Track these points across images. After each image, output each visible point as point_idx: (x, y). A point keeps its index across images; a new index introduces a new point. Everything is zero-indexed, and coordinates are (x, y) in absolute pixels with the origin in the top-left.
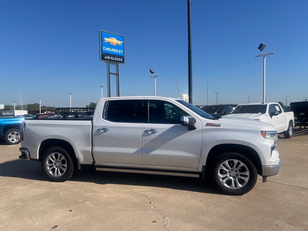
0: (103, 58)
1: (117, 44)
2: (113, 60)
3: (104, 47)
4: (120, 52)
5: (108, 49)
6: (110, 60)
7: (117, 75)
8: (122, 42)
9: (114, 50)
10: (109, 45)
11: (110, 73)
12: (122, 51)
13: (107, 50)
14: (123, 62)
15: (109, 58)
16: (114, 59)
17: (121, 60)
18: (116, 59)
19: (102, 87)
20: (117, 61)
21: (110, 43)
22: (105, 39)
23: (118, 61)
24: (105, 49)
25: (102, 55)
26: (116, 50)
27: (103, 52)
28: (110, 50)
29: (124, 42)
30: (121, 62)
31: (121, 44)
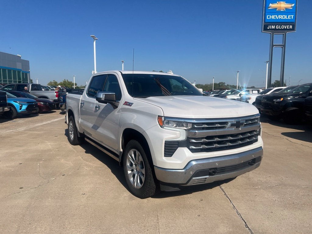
0: (265, 29)
1: (286, 9)
2: (279, 29)
3: (267, 16)
4: (290, 17)
5: (273, 17)
6: (275, 29)
7: (284, 46)
8: (293, 5)
9: (281, 17)
10: (275, 11)
11: (273, 46)
12: (292, 16)
13: (271, 18)
14: (293, 29)
15: (273, 27)
16: (281, 27)
17: (291, 27)
18: (283, 27)
19: (267, 62)
20: (284, 29)
21: (276, 9)
22: (271, 5)
23: (286, 29)
24: (269, 17)
25: (265, 26)
26: (284, 17)
27: (266, 22)
28: (276, 18)
29: (296, 4)
30: (290, 30)
31: (292, 7)
